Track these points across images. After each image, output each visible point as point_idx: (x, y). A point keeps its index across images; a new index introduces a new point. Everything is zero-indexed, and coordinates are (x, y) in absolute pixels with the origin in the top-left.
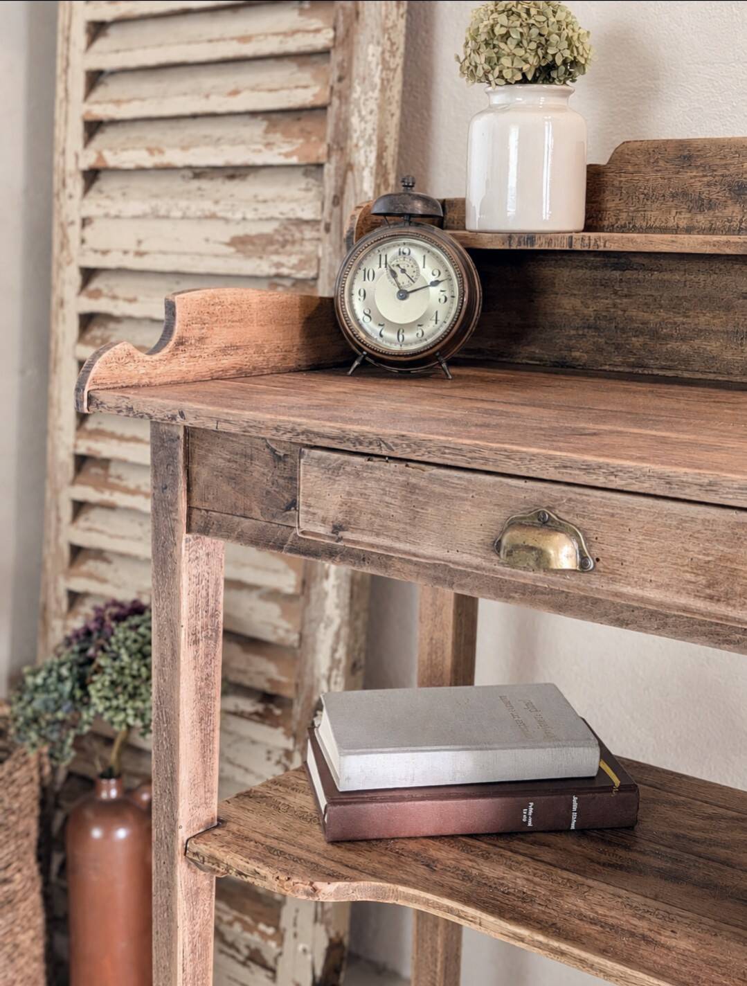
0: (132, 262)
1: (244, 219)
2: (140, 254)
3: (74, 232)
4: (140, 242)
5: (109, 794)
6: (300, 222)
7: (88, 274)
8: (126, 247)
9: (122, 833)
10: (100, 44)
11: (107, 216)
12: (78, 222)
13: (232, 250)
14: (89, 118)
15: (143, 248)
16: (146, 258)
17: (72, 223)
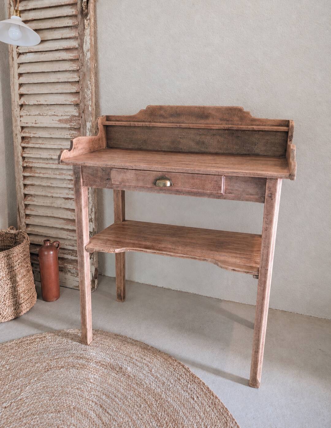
0: (34, 125)
1: (62, 115)
2: (36, 123)
3: (19, 119)
4: (36, 121)
5: (47, 244)
6: (75, 116)
7: (23, 128)
8: (33, 122)
9: (52, 253)
10: (21, 78)
11: (26, 115)
12: (19, 116)
13: (59, 122)
14: (20, 94)
15: (36, 122)
16: (37, 124)
17: (18, 117)
